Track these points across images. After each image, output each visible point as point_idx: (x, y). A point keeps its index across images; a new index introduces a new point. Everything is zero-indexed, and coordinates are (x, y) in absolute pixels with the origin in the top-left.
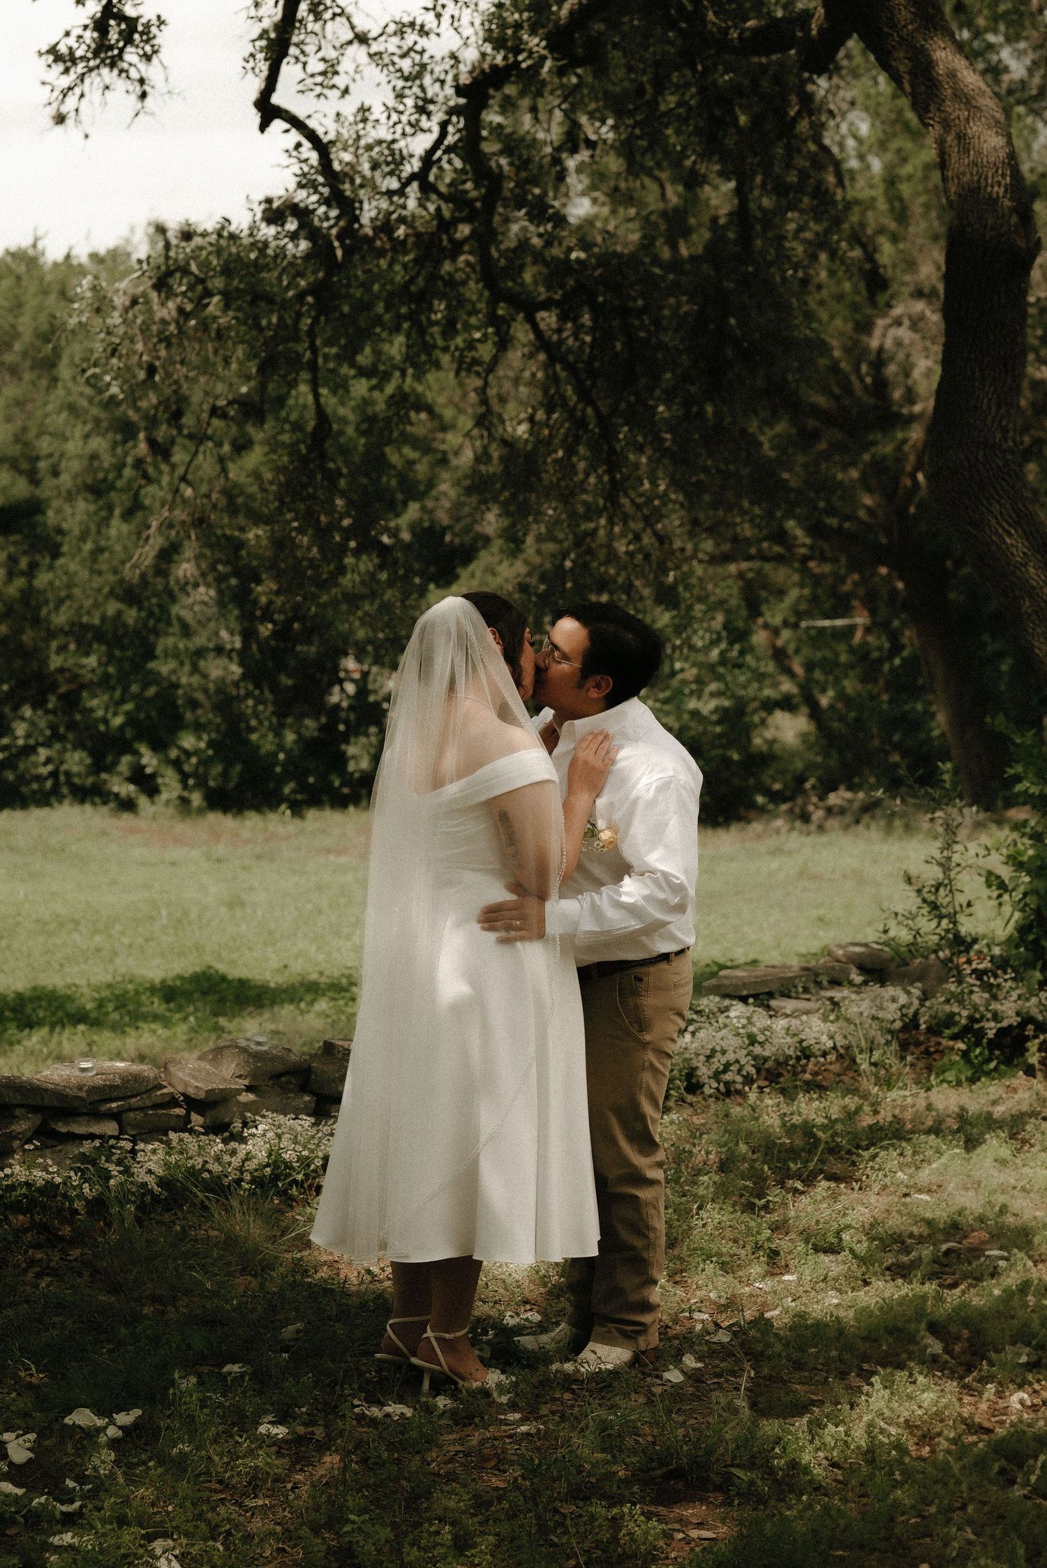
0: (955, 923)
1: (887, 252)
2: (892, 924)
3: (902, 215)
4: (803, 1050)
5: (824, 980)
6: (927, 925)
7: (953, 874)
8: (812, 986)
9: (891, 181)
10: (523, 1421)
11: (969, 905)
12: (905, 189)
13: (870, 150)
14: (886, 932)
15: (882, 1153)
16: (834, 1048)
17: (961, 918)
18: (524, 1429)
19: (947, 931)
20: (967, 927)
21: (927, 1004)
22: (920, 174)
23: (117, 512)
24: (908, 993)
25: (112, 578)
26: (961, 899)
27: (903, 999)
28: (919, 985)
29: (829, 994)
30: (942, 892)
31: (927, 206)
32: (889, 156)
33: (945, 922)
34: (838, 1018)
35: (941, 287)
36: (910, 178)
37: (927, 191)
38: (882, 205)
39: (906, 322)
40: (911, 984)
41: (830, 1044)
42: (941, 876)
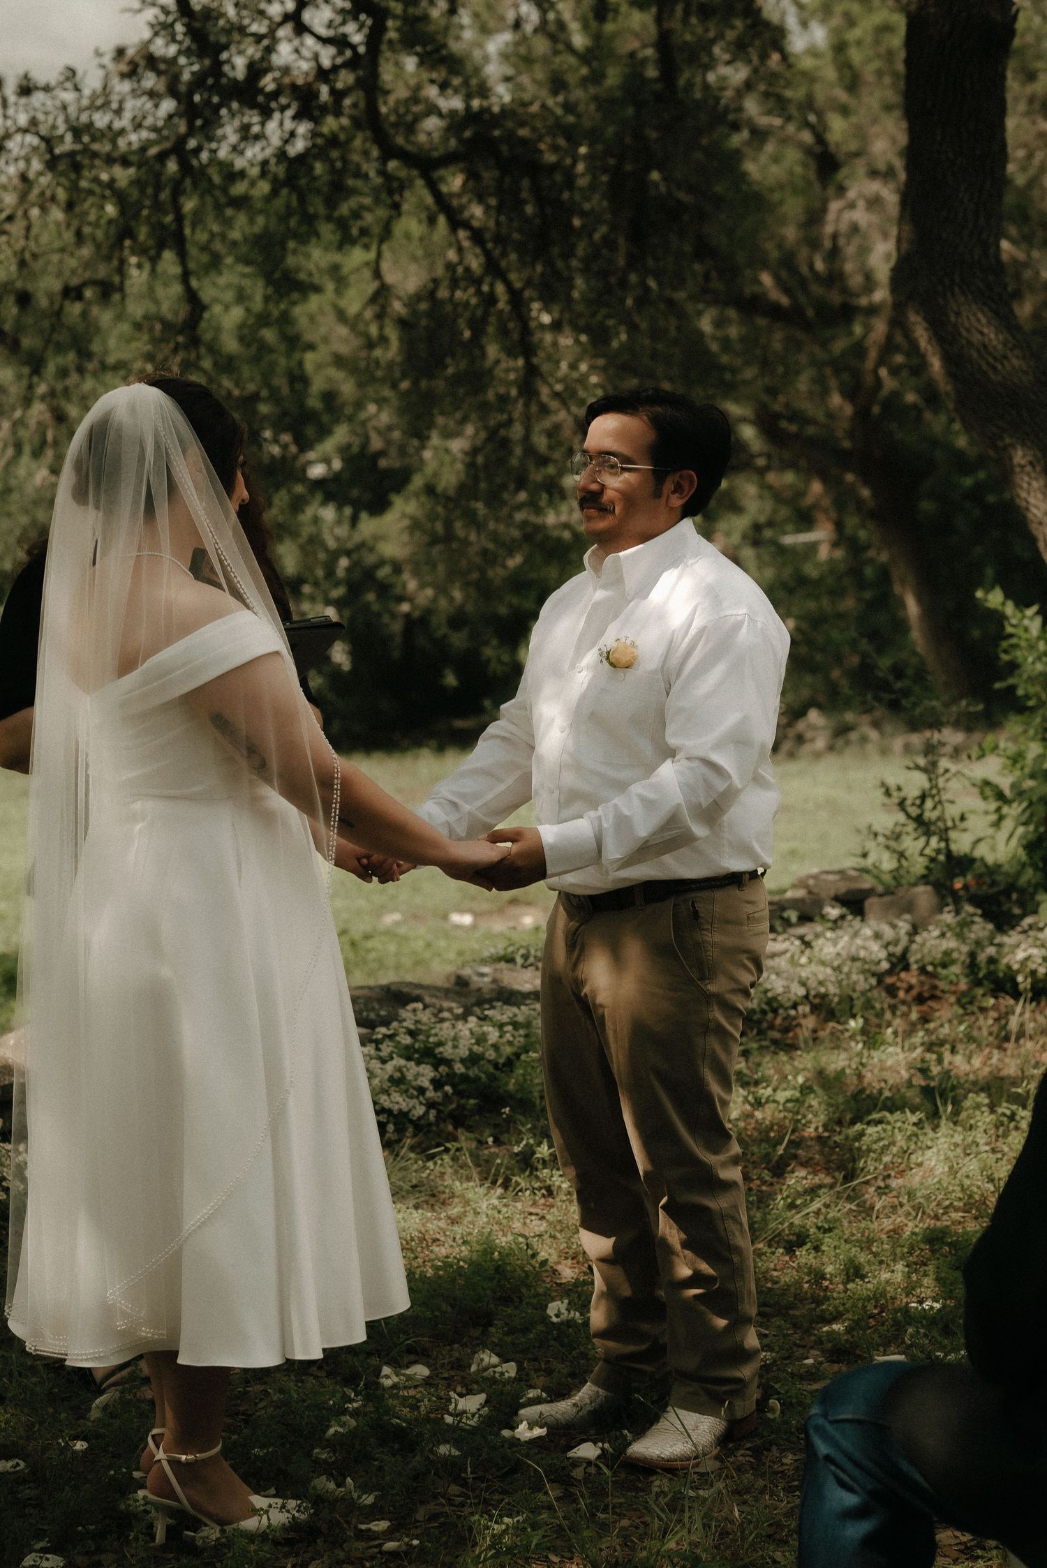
0: (947, 840)
1: (837, 127)
2: (870, 845)
3: (853, 83)
4: (769, 1002)
5: (793, 916)
6: (913, 844)
7: (941, 782)
8: (778, 924)
9: (840, 48)
10: (388, 1535)
11: (963, 818)
12: (855, 56)
13: (813, 13)
14: (865, 855)
15: (871, 1130)
16: (807, 997)
17: (953, 835)
18: (390, 1545)
19: (938, 851)
20: (961, 843)
21: (918, 939)
22: (869, 39)
23: (27, 449)
24: (894, 926)
25: (24, 520)
26: (952, 811)
27: (888, 933)
28: (907, 917)
29: (801, 930)
30: (929, 804)
31: (879, 74)
32: (836, 21)
33: (934, 841)
34: (810, 961)
35: (899, 164)
36: (859, 43)
37: (879, 56)
38: (830, 73)
39: (861, 204)
40: (898, 916)
41: (801, 992)
42: (927, 785)
